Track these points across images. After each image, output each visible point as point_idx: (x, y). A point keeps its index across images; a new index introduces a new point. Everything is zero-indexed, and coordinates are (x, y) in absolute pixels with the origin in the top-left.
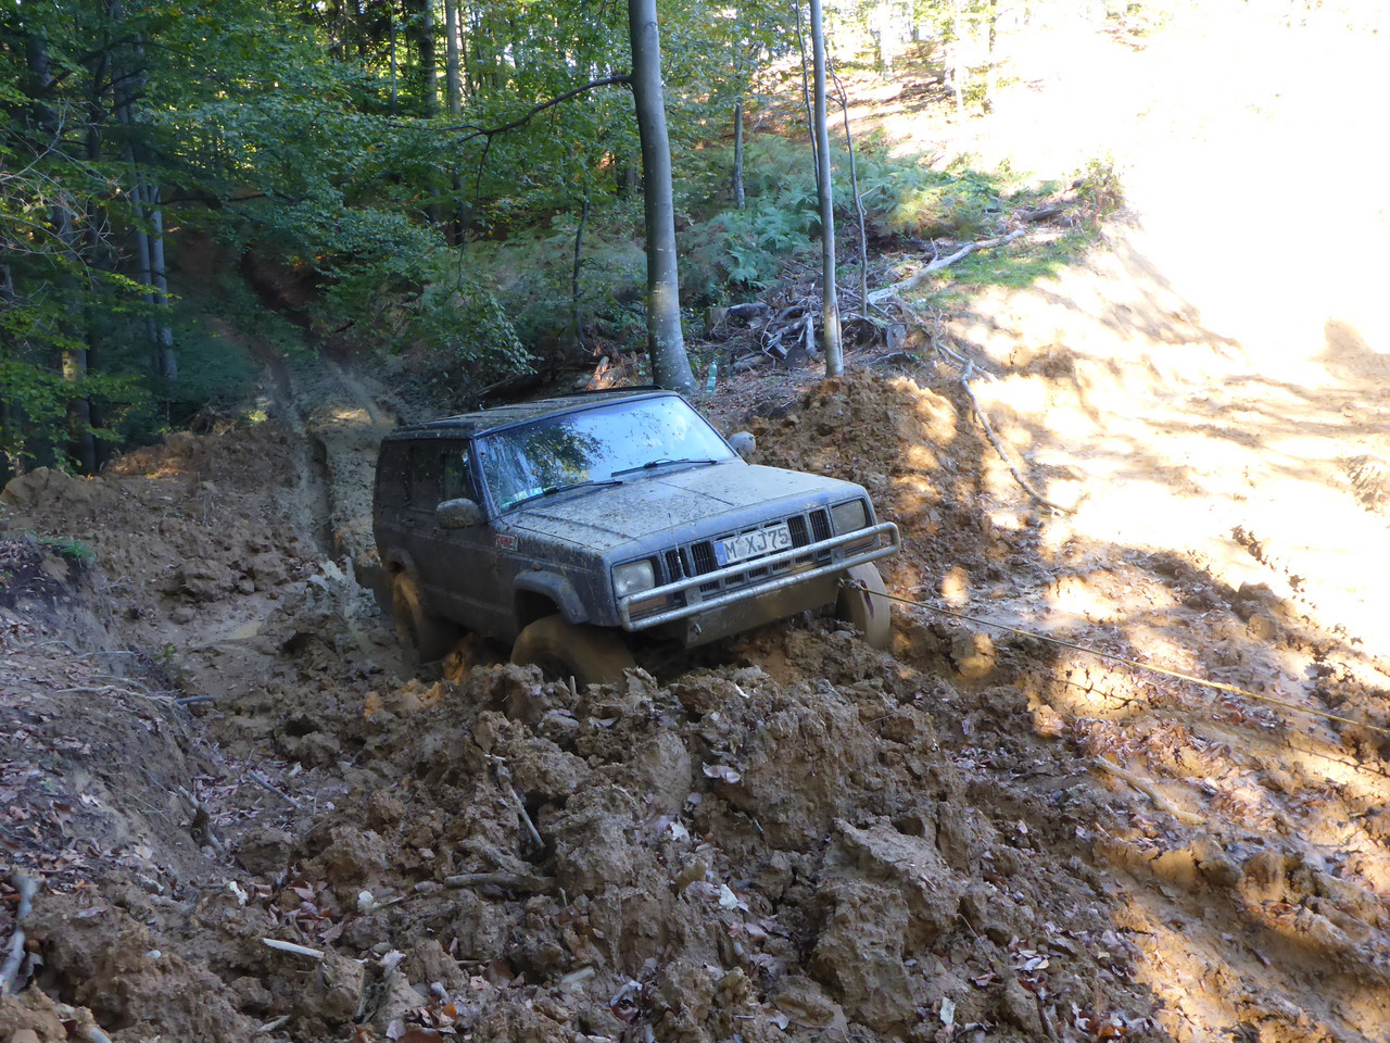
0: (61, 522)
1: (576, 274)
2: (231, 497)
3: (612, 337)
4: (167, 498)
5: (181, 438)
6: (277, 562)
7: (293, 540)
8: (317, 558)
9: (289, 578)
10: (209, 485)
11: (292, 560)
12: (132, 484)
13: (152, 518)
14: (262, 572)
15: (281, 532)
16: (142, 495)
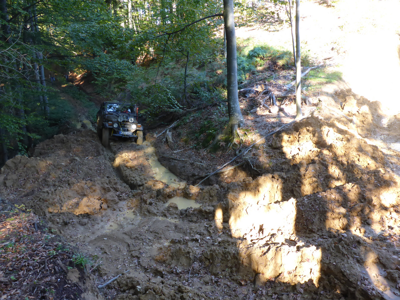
0: (26, 175)
1: (185, 79)
2: (85, 162)
3: (194, 99)
4: (63, 164)
5: (59, 137)
6: (114, 195)
7: (116, 184)
8: (126, 191)
9: (119, 201)
10: (77, 158)
11: (118, 193)
12: (50, 159)
13: (59, 172)
14: (110, 200)
15: (112, 181)
16: (54, 163)
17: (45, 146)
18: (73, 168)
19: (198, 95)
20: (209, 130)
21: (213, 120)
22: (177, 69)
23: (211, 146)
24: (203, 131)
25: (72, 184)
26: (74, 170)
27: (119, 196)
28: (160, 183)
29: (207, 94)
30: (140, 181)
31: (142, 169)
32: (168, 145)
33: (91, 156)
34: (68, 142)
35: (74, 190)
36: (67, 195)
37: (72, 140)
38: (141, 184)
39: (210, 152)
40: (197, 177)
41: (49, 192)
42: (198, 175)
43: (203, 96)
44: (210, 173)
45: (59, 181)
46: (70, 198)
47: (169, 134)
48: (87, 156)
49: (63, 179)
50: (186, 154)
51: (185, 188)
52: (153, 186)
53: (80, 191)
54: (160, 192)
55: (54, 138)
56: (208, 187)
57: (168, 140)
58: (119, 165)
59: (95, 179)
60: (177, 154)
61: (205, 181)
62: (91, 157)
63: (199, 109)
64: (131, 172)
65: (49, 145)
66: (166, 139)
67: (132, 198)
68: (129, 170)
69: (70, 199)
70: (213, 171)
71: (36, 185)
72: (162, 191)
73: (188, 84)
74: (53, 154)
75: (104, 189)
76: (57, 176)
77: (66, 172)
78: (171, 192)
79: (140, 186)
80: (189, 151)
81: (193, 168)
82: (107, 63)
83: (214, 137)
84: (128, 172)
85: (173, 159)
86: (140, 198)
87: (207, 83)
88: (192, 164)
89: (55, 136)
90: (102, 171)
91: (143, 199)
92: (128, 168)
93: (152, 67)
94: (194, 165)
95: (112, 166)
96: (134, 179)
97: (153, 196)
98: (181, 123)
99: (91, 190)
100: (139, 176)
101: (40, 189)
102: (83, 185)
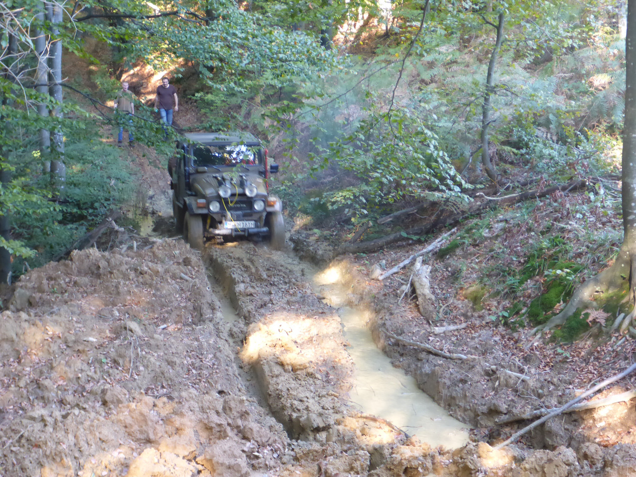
1: (486, 100)
2: (157, 340)
3: (512, 163)
4: (91, 339)
6: (238, 452)
7: (244, 415)
8: (275, 441)
9: (250, 470)
10: (133, 325)
11: (248, 444)
12: (56, 322)
13: (78, 364)
14: (222, 464)
15: (232, 405)
16: (66, 335)
17: (45, 282)
18: (120, 356)
19: (524, 151)
20: (553, 266)
21: (571, 235)
22: (462, 67)
23: (557, 320)
24: (535, 269)
25: (112, 402)
26: (121, 361)
27: (251, 456)
28: (383, 426)
29: (554, 151)
30: (321, 415)
31: (327, 374)
32: (417, 306)
33: (176, 323)
34: (111, 273)
35: (119, 421)
36: (97, 434)
37: (124, 268)
38: (321, 425)
39: (553, 339)
40: (504, 418)
41: (48, 419)
42: (508, 412)
43: (541, 157)
44: (548, 407)
45: (75, 391)
46: (104, 445)
47: (423, 273)
48: (164, 321)
49: (88, 387)
50: (473, 338)
51: (462, 449)
52: (358, 433)
53: (136, 428)
54: (382, 455)
55: (71, 260)
56: (539, 454)
57: (418, 292)
58: (259, 356)
59: (184, 394)
60: (445, 336)
61: (529, 432)
62: (174, 326)
63: (524, 198)
64: (293, 384)
65: (55, 279)
66: (412, 285)
67: (290, 466)
68: (287, 375)
69: (104, 449)
70: (560, 403)
71: (12, 396)
72: (386, 452)
73: (493, 115)
74: (66, 307)
75: (208, 428)
76: (71, 376)
77: (97, 365)
78: (416, 458)
79: (318, 430)
80: (484, 332)
81: (494, 389)
82: (246, 39)
83: (568, 293)
84: (282, 383)
85: (429, 352)
86: (317, 468)
87: (557, 115)
88: (490, 375)
89: (75, 252)
90: (205, 372)
91: (326, 472)
92: (285, 371)
93: (383, 57)
94: (498, 378)
95: (238, 359)
96: (301, 407)
97: (357, 465)
98: (463, 238)
99: (169, 428)
100: (317, 398)
101: (22, 409)
102: (145, 410)
